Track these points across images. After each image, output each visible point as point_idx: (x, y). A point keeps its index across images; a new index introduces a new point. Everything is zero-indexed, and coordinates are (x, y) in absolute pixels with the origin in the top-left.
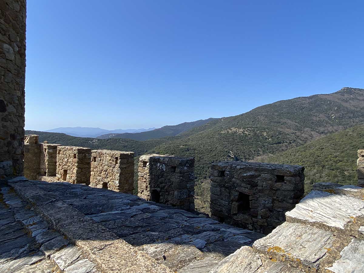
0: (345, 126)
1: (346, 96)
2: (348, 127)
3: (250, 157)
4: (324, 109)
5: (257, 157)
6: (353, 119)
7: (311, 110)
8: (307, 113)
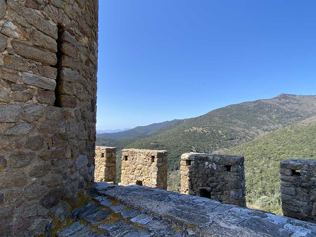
0: (284, 125)
1: (283, 100)
2: (286, 125)
3: (209, 151)
4: (266, 111)
5: (215, 151)
6: (290, 118)
7: (256, 112)
8: (252, 114)
